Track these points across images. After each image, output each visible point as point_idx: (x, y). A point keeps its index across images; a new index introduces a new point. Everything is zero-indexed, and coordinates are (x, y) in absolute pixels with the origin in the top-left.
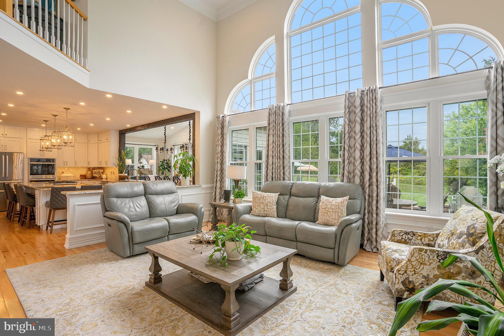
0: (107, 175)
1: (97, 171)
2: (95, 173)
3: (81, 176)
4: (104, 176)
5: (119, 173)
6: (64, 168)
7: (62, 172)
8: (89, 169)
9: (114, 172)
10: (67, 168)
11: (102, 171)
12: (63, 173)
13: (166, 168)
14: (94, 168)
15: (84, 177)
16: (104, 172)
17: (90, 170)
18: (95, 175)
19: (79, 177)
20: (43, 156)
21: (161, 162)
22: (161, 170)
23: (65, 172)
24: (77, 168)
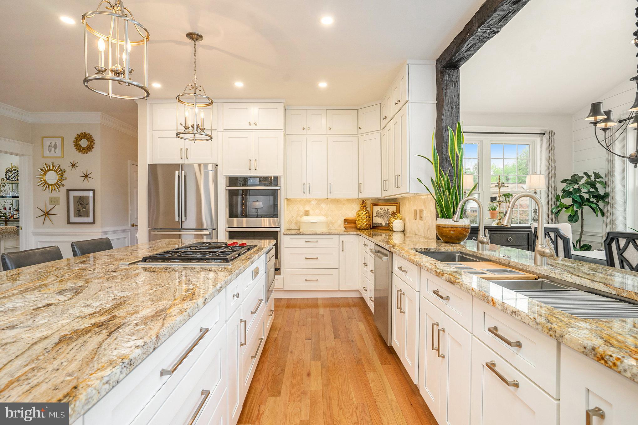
0: (404, 220)
1: (380, 209)
2: (378, 214)
3: (346, 221)
4: (397, 224)
5: (437, 217)
6: (308, 201)
7: (305, 211)
8: (363, 203)
9: (422, 212)
10: (314, 202)
11: (392, 208)
12: (307, 213)
13: (588, 200)
15: (353, 225)
16: (398, 211)
17: (364, 206)
18: (377, 220)
19: (343, 225)
20: (254, 170)
21: (565, 181)
22: (566, 208)
23: (311, 212)
24: (337, 201)
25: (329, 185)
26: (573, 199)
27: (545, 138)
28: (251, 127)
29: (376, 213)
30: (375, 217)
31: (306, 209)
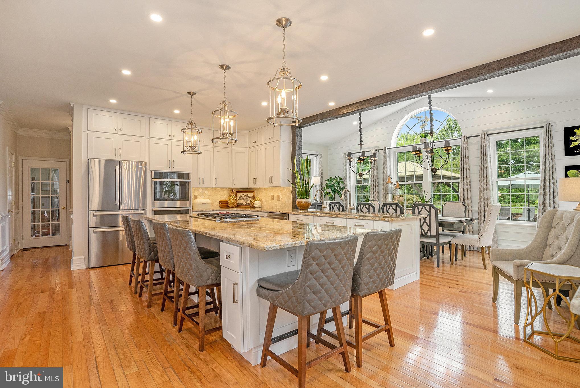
0: (261, 201)
1: (243, 195)
2: (241, 198)
3: (220, 202)
4: (257, 204)
5: (292, 198)
6: (197, 189)
7: (195, 196)
8: (232, 191)
9: (279, 196)
10: (201, 190)
11: (251, 194)
13: (337, 190)
14: (238, 190)
15: (225, 205)
16: (255, 196)
17: (232, 193)
18: (240, 201)
19: (218, 205)
20: (172, 168)
21: (328, 180)
22: (328, 194)
23: (198, 197)
24: (215, 190)
25: (215, 179)
26: (332, 189)
27: (318, 157)
28: (170, 138)
29: (239, 197)
30: (238, 199)
31: (196, 194)
